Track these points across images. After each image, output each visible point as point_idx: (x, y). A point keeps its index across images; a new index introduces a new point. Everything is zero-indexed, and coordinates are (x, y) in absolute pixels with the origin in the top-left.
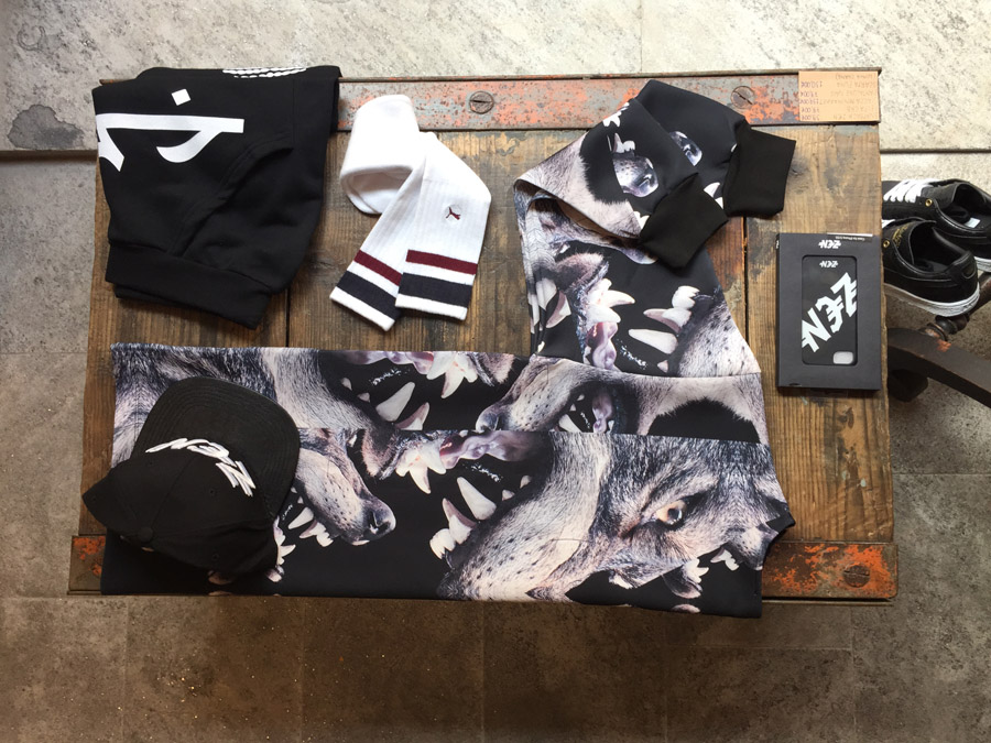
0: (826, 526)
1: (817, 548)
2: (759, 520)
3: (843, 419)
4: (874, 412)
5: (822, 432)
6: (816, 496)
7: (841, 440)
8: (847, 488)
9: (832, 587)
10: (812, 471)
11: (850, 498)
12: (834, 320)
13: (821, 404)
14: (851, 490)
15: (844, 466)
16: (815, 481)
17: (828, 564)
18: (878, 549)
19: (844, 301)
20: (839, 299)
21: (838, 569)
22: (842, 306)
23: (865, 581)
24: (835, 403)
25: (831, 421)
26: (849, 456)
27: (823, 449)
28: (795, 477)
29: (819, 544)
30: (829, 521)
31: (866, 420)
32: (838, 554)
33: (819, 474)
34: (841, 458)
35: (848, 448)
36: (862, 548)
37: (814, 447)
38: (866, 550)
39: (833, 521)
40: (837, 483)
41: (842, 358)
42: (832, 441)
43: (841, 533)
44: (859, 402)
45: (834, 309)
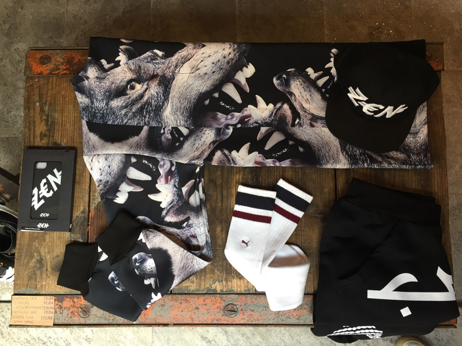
0: (57, 83)
1: (63, 73)
2: (88, 82)
3: (45, 135)
4: (29, 139)
5: (56, 129)
6: (61, 97)
7: (47, 125)
8: (46, 101)
9: (57, 55)
10: (62, 110)
11: (45, 97)
12: (44, 185)
13: (55, 143)
14: (44, 101)
15: (46, 113)
16: (61, 105)
17: (58, 65)
18: (33, 73)
19: (39, 195)
20: (41, 196)
21: (54, 63)
22: (40, 192)
23: (41, 58)
24: (48, 143)
25: (51, 135)
26: (44, 118)
27: (56, 121)
28: (71, 107)
29: (62, 74)
30: (56, 85)
31: (34, 136)
32: (53, 70)
33: (59, 108)
34: (48, 116)
35: (44, 121)
36: (41, 73)
37: (60, 121)
38: (39, 72)
39: (54, 85)
40: (50, 104)
41: (42, 165)
42: (51, 126)
43: (51, 80)
44: (36, 144)
45: (44, 191)
